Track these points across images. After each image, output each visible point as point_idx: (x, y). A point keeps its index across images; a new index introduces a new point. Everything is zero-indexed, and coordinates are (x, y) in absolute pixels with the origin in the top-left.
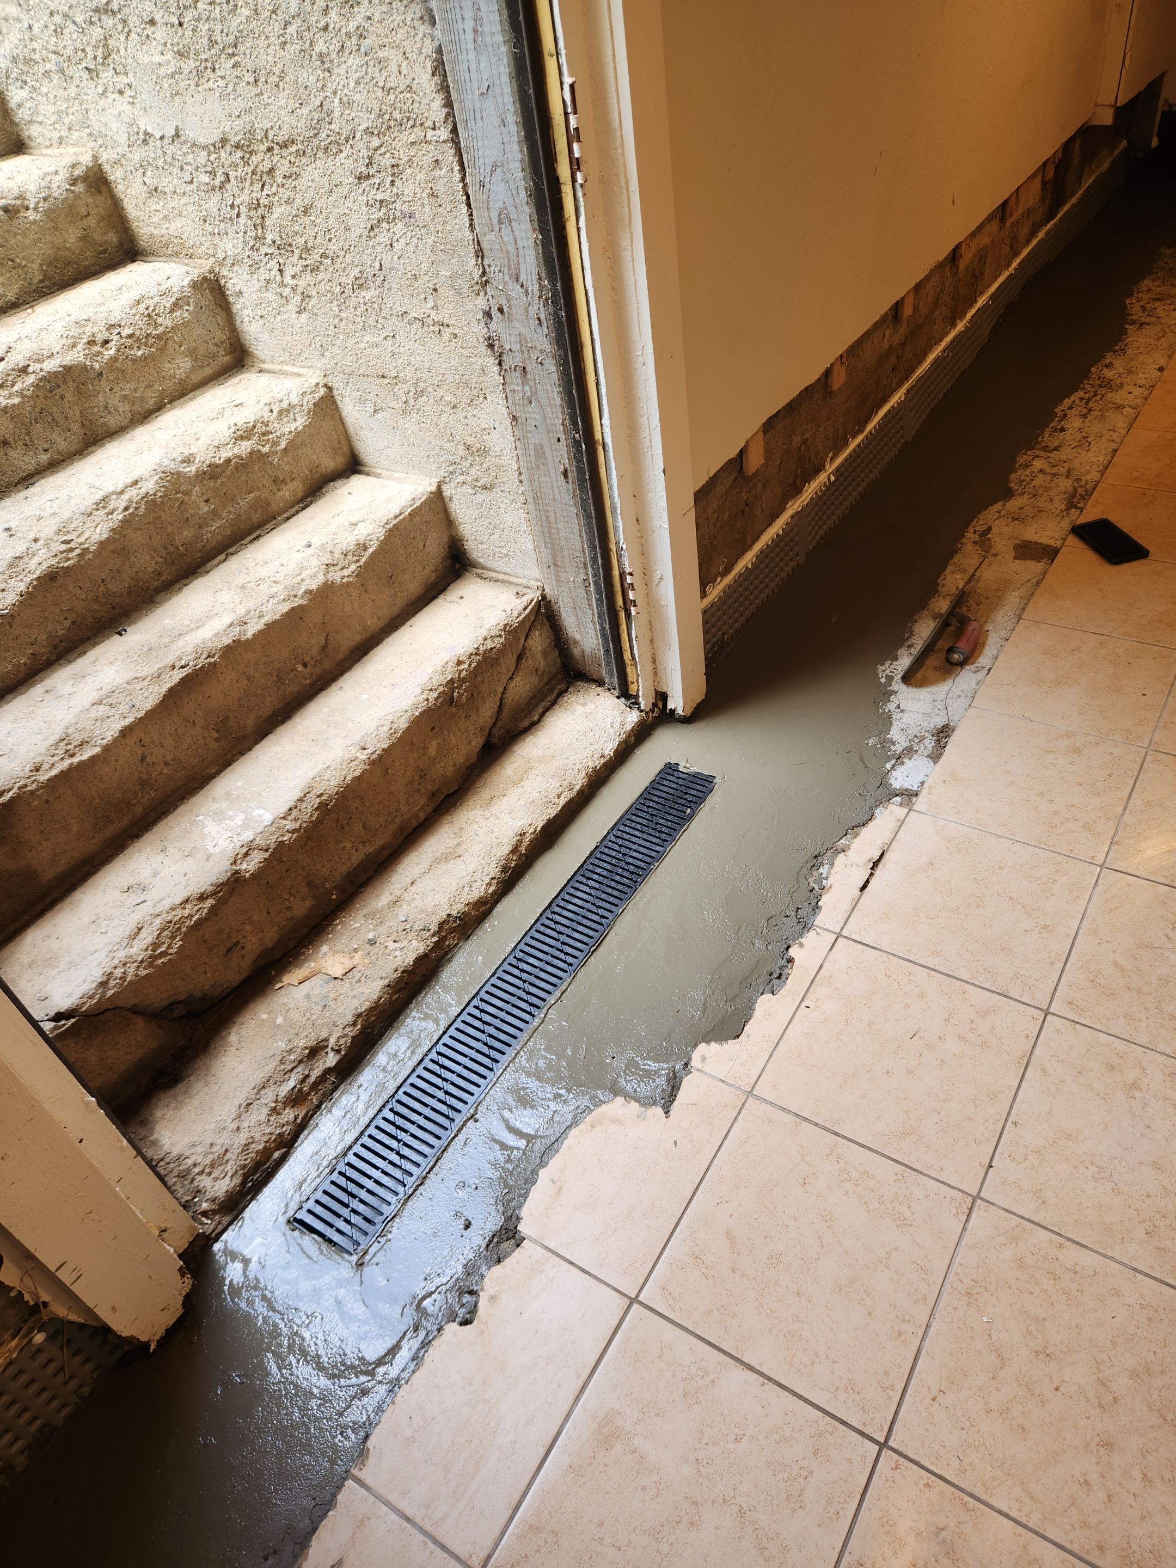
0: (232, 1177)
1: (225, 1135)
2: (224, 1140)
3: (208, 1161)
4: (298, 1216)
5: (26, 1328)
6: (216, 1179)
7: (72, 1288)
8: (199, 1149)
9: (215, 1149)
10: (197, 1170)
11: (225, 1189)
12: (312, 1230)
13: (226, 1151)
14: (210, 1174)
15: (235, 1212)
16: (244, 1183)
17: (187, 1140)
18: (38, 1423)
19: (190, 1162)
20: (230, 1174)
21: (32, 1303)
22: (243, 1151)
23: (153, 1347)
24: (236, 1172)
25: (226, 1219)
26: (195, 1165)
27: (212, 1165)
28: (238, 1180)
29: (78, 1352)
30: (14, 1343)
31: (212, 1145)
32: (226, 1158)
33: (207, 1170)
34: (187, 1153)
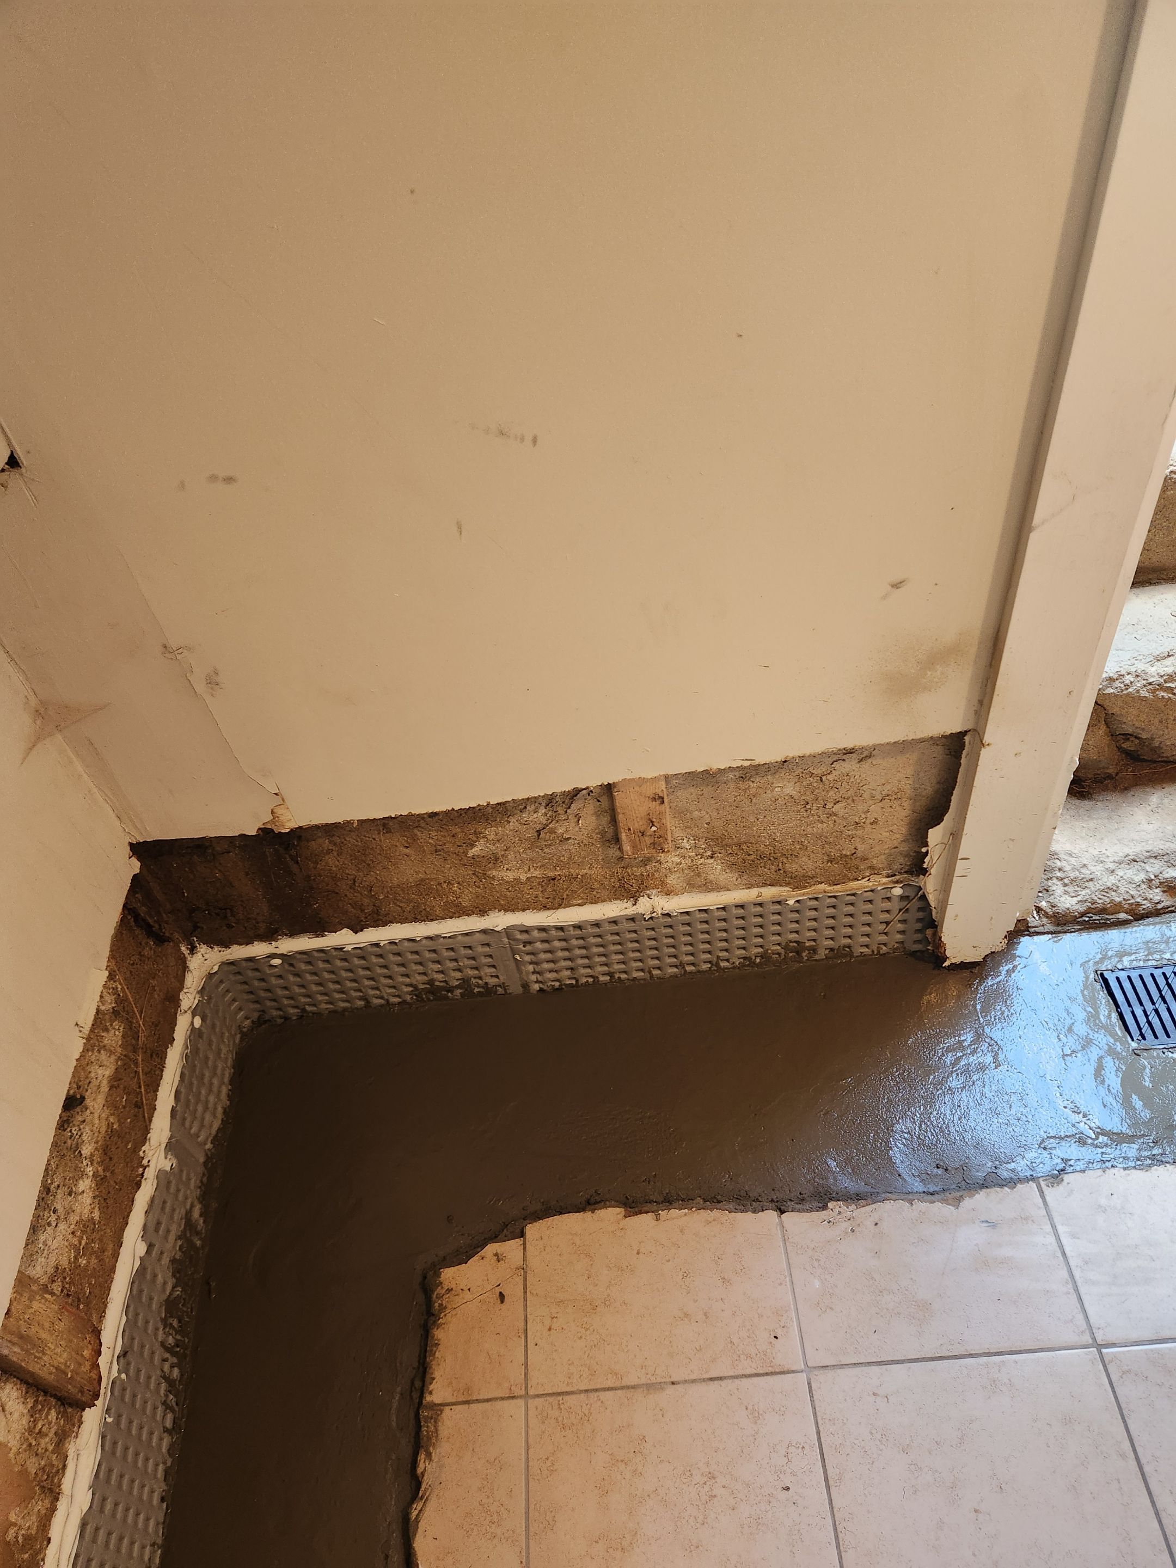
0: (1079, 902)
1: (1100, 867)
2: (1097, 870)
3: (1072, 875)
4: (1106, 974)
5: (897, 877)
6: (1066, 893)
7: (955, 879)
8: (1073, 861)
9: (1083, 871)
10: (1059, 874)
11: (1068, 905)
12: (1111, 994)
13: (1091, 880)
14: (1065, 885)
15: (1059, 928)
16: (1083, 915)
17: (1068, 847)
18: (848, 941)
19: (1058, 864)
20: (1079, 898)
21: (925, 866)
22: (1103, 891)
23: (946, 964)
24: (1086, 901)
25: (1050, 927)
26: (1060, 870)
27: (1073, 881)
28: (1082, 908)
29: (904, 921)
30: (885, 880)
31: (1085, 865)
32: (1087, 884)
33: (1066, 881)
34: (1062, 856)
